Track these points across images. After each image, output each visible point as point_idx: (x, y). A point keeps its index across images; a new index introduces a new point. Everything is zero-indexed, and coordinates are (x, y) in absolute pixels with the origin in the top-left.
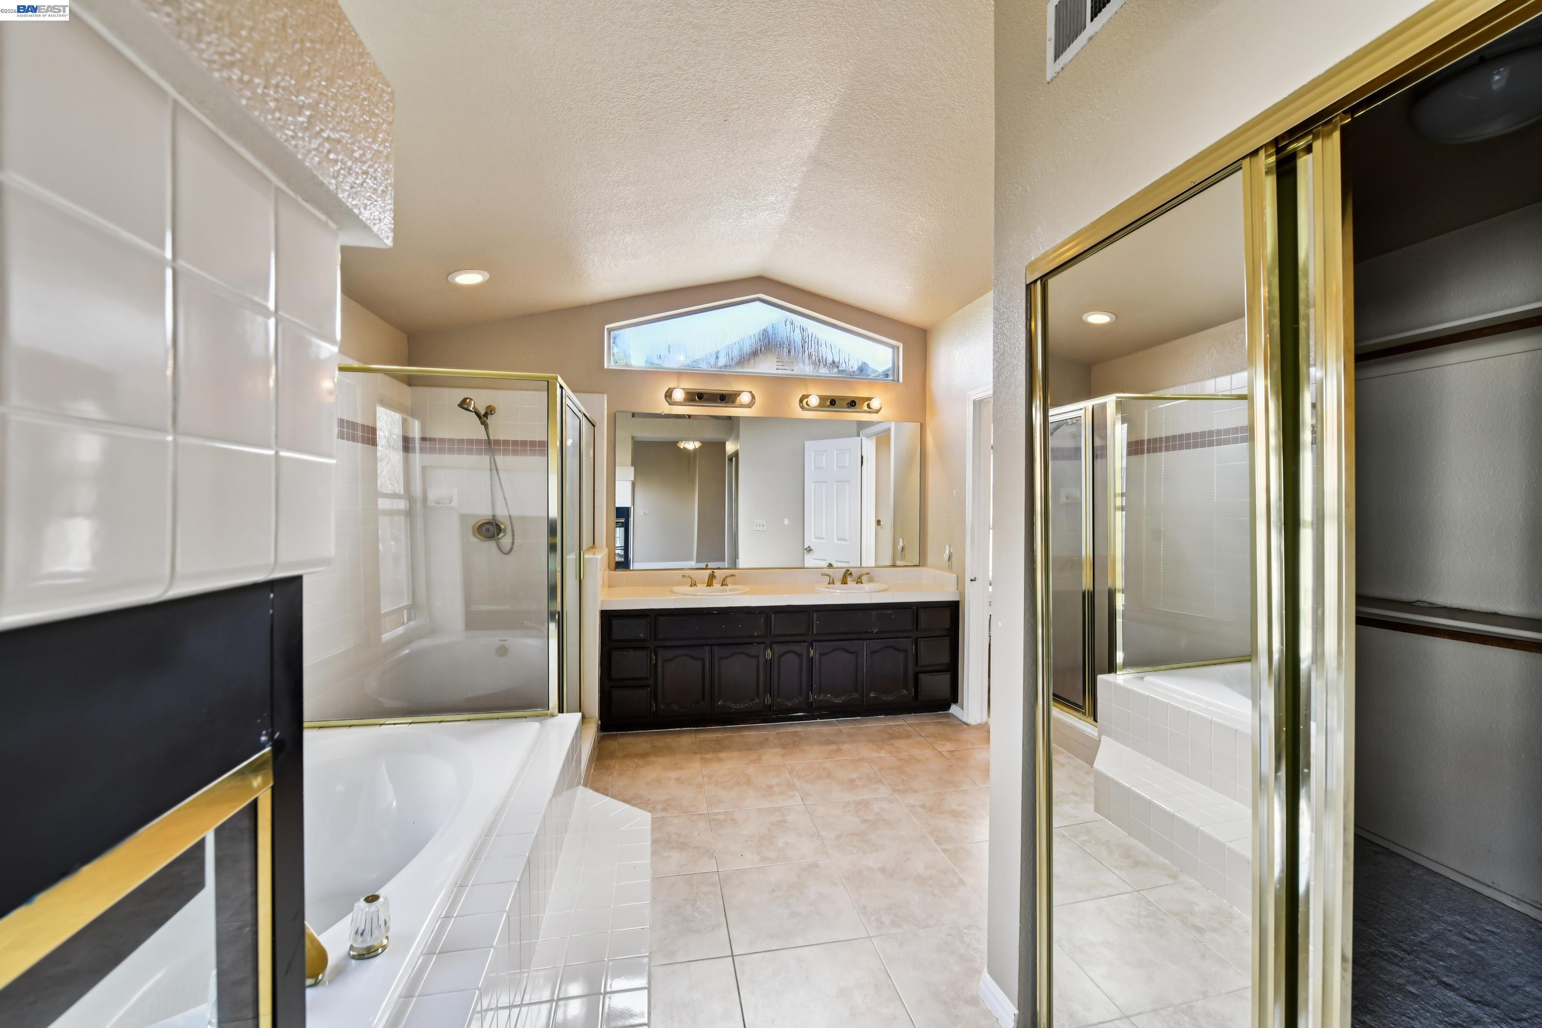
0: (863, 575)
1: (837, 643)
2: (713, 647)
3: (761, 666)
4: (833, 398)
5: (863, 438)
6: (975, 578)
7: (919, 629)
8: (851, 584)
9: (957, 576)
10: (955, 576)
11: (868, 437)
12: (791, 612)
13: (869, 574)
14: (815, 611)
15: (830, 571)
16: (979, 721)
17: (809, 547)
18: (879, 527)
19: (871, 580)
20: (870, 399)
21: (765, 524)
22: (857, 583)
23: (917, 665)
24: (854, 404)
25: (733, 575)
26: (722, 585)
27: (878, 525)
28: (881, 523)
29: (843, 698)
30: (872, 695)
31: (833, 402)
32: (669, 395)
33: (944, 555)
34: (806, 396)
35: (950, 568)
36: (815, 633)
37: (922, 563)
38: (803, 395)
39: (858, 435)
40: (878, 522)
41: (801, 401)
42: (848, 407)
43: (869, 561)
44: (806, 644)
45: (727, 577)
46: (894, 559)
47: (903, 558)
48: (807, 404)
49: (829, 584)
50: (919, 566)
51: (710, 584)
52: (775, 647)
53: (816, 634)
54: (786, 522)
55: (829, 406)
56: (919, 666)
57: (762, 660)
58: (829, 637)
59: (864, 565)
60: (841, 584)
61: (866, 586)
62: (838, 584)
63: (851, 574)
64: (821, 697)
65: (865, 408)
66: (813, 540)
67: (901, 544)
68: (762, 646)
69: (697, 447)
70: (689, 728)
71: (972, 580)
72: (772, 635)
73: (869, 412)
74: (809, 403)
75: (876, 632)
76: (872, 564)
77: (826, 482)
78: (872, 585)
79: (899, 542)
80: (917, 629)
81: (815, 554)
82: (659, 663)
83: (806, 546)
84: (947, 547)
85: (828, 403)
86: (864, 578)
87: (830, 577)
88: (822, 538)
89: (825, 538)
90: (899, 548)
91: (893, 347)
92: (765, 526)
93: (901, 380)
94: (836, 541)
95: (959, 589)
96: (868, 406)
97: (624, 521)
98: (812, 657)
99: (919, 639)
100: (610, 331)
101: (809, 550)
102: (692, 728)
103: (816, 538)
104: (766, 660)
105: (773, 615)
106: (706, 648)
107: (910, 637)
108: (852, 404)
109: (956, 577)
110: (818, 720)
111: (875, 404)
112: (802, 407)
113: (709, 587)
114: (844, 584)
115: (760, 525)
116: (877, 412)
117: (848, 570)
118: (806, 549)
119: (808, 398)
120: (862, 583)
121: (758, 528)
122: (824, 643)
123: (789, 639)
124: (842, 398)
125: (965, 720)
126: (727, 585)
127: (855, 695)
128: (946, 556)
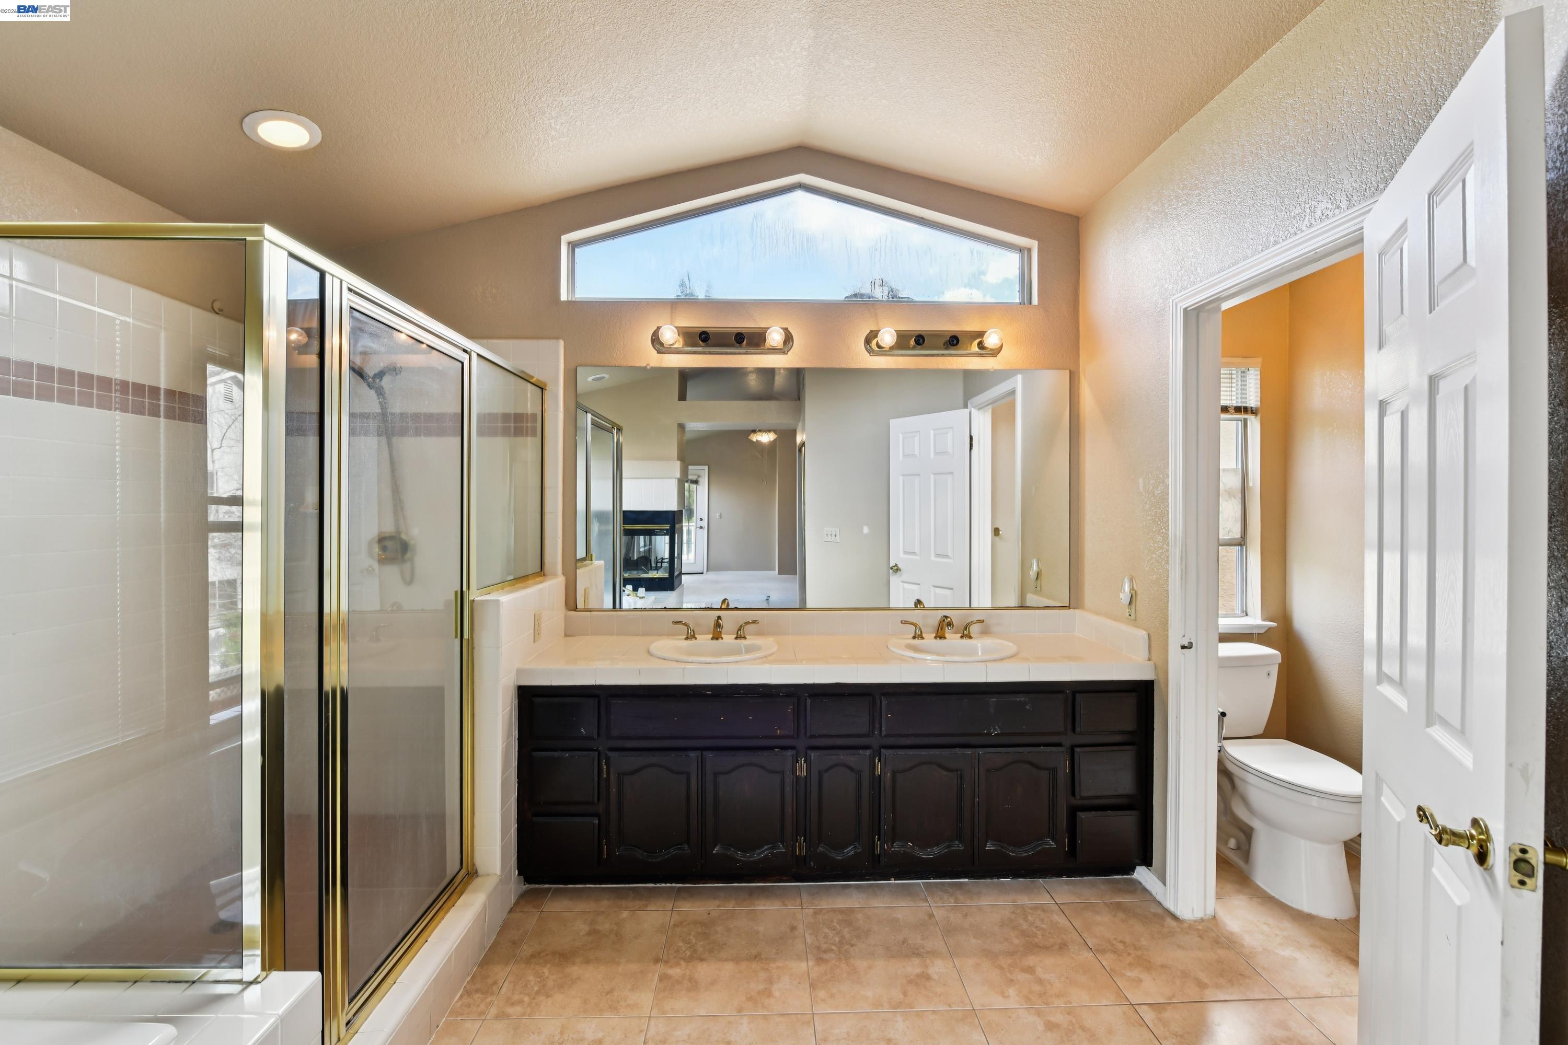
0: (973, 623)
1: (924, 752)
2: (705, 753)
3: (788, 789)
4: (917, 333)
5: (973, 410)
6: (1191, 643)
7: (1078, 729)
8: (952, 638)
9: (1148, 634)
10: (1143, 633)
11: (980, 408)
12: (841, 695)
13: (983, 621)
14: (884, 694)
15: (916, 616)
16: (1199, 914)
17: (896, 565)
18: (997, 538)
19: (986, 632)
20: (981, 334)
21: (838, 533)
22: (962, 637)
23: (1073, 794)
24: (955, 342)
25: (754, 622)
26: (736, 638)
27: (995, 535)
28: (1000, 533)
29: (936, 850)
30: (989, 847)
31: (920, 340)
32: (656, 339)
33: (1122, 596)
34: (873, 335)
35: (1134, 620)
36: (884, 733)
37: (1074, 602)
38: (871, 331)
39: (966, 406)
40: (996, 532)
41: (868, 341)
42: (946, 349)
43: (983, 599)
44: (868, 752)
45: (747, 623)
46: (1022, 596)
47: (1038, 591)
48: (879, 346)
49: (914, 638)
50: (1068, 607)
51: (717, 637)
52: (813, 755)
53: (886, 736)
54: (866, 530)
55: (914, 348)
56: (1078, 797)
57: (789, 778)
58: (909, 741)
59: (975, 604)
60: (936, 637)
61: (979, 644)
62: (929, 640)
63: (950, 624)
64: (897, 847)
65: (975, 348)
66: (902, 555)
67: (1035, 567)
68: (790, 753)
69: (771, 440)
70: (668, 885)
71: (1183, 647)
72: (808, 735)
73: (981, 355)
74: (881, 344)
75: (996, 735)
76: (988, 604)
77: (919, 475)
78: (988, 641)
79: (1031, 565)
80: (1074, 730)
81: (904, 575)
82: (613, 778)
83: (892, 564)
84: (1126, 580)
85: (912, 342)
86: (974, 629)
87: (916, 626)
88: (914, 553)
89: (919, 554)
90: (1033, 574)
91: (1020, 250)
92: (838, 536)
93: (1035, 301)
94: (933, 558)
95: (1153, 658)
96: (981, 346)
97: (668, 528)
98: (880, 776)
99: (1077, 750)
100: (573, 246)
101: (896, 569)
102: (674, 885)
103: (906, 553)
104: (798, 778)
105: (809, 701)
106: (692, 754)
107: (1060, 745)
108: (953, 341)
109: (1146, 636)
110: (893, 881)
111: (991, 340)
112: (870, 352)
113: (715, 641)
114: (941, 638)
115: (831, 536)
116: (995, 352)
117: (946, 617)
118: (892, 568)
119: (876, 336)
120: (970, 637)
121: (829, 539)
122: (901, 752)
123: (839, 742)
124: (936, 335)
125: (1169, 905)
126: (745, 638)
127: (958, 846)
128: (1125, 597)
